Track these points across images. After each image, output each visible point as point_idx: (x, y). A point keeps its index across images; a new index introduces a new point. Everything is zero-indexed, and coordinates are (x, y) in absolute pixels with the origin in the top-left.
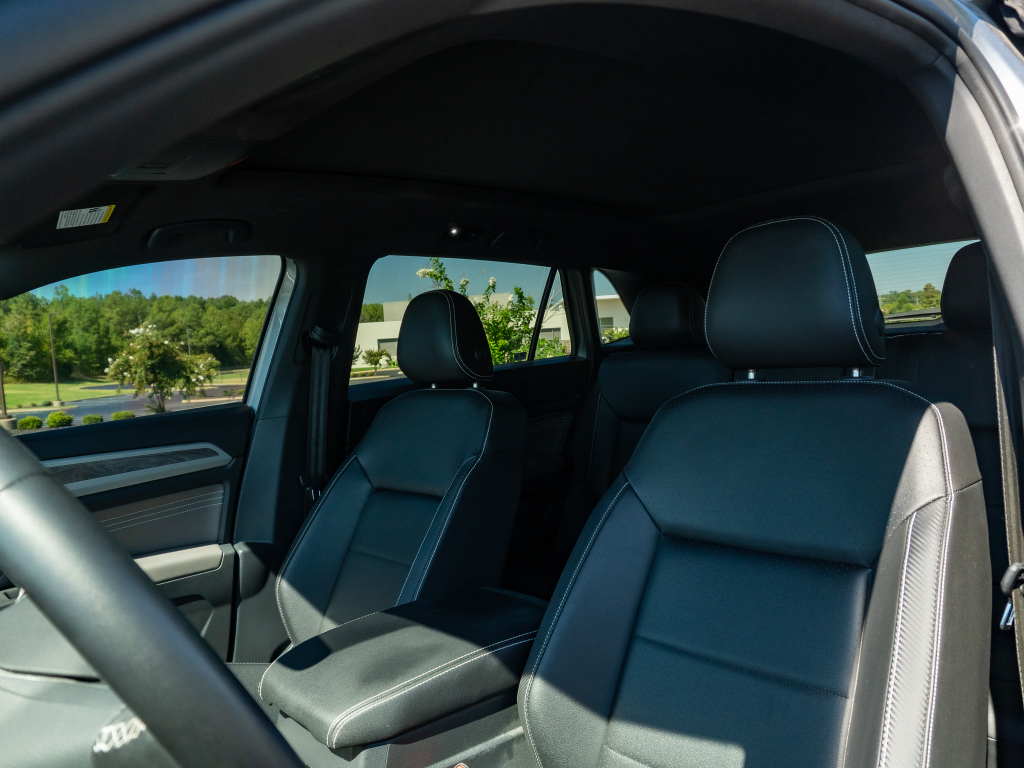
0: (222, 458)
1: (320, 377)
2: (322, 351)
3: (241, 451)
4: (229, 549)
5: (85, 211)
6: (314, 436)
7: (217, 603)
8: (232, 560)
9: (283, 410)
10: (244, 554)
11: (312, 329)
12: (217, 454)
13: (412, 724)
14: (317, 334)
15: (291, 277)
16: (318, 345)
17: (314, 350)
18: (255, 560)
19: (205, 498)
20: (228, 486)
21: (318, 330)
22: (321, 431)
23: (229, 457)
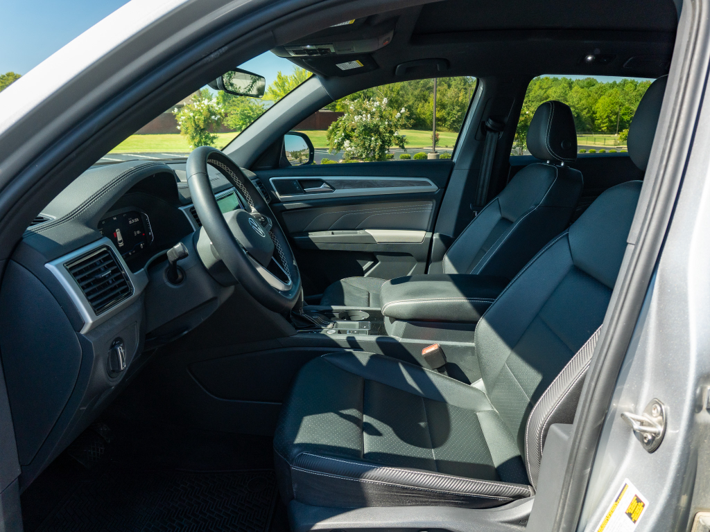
0: (433, 187)
1: (490, 149)
2: (493, 133)
3: (444, 186)
4: (429, 235)
5: (347, 63)
6: (481, 182)
7: (419, 260)
8: (429, 241)
9: (466, 166)
10: (436, 239)
11: (488, 120)
12: (430, 185)
13: (417, 317)
14: (490, 123)
15: (481, 88)
16: (491, 130)
17: (488, 133)
18: (441, 243)
19: (422, 207)
20: (435, 201)
21: (490, 121)
22: (486, 181)
23: (437, 188)
